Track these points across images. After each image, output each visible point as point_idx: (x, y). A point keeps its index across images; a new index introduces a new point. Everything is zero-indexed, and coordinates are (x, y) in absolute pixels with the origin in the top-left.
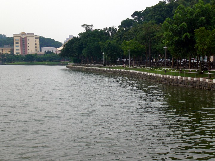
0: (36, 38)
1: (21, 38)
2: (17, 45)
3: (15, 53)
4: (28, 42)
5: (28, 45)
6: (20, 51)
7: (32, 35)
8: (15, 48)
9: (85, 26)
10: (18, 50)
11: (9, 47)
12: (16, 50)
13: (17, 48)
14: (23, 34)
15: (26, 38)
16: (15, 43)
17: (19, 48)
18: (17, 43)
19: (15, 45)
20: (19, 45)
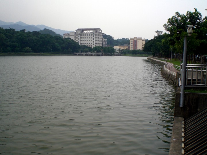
0: (143, 40)
1: (134, 40)
2: (132, 44)
3: (130, 49)
4: (138, 42)
5: (138, 44)
6: (133, 48)
7: (140, 39)
8: (130, 46)
9: (157, 32)
10: (132, 47)
11: (127, 45)
12: (131, 47)
13: (132, 46)
14: (135, 38)
15: (137, 40)
16: (130, 43)
17: (133, 46)
18: (131, 43)
19: (130, 44)
20: (133, 44)
